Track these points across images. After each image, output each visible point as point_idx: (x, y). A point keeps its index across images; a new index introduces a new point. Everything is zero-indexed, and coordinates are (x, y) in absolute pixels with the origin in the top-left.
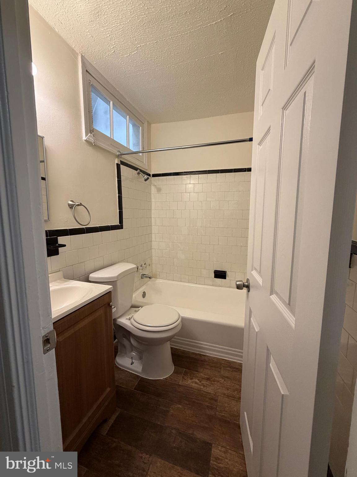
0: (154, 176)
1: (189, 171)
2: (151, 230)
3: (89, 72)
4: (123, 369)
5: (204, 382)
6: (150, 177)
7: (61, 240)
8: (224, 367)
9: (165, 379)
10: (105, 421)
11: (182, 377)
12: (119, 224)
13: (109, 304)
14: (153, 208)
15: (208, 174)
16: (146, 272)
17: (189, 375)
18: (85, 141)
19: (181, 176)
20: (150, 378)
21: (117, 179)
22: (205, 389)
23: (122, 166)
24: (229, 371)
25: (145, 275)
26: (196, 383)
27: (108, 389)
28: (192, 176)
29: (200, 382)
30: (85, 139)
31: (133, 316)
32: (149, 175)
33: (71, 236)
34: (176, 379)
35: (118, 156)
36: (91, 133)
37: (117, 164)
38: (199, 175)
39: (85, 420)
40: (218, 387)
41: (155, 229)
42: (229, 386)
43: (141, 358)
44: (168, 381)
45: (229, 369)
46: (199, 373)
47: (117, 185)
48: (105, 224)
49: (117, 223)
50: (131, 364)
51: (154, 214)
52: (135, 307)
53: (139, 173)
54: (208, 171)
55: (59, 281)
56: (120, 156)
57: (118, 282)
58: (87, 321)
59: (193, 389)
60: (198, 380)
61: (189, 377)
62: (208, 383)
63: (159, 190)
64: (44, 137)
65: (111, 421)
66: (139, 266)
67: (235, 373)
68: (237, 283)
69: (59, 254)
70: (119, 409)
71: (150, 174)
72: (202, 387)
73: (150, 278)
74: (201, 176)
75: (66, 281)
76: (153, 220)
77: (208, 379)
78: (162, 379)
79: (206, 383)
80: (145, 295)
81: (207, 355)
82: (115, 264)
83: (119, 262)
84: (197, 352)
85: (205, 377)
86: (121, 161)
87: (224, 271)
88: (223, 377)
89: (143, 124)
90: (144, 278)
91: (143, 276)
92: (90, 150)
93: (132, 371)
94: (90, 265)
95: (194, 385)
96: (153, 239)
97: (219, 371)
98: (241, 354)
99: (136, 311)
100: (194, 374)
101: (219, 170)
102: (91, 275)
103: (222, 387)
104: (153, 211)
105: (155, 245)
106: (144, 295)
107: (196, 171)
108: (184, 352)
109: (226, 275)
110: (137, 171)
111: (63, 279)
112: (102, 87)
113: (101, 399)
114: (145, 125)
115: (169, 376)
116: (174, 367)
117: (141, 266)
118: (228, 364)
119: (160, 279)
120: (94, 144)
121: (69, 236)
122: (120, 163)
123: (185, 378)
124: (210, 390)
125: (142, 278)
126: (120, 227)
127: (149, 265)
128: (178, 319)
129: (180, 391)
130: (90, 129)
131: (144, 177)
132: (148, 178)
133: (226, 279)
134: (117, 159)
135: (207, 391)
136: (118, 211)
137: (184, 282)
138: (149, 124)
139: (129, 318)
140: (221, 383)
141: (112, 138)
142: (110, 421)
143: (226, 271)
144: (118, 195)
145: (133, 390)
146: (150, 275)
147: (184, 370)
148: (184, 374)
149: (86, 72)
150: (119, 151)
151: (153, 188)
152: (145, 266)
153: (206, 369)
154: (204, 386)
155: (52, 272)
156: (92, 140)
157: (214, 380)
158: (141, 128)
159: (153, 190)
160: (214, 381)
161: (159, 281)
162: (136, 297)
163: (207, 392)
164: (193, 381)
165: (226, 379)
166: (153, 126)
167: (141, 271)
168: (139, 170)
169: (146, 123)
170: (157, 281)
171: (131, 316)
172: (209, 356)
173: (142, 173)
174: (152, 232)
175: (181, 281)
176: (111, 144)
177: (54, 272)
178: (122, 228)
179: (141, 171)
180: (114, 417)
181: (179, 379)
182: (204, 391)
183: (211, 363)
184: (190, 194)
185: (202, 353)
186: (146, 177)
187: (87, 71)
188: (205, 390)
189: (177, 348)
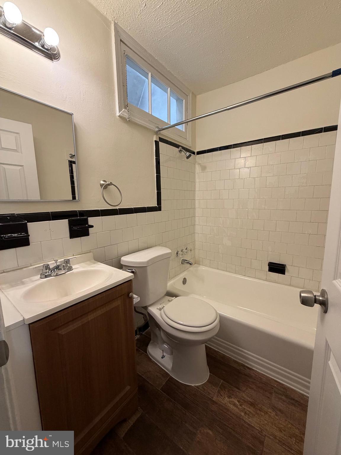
0: (199, 153)
1: (239, 143)
2: (194, 213)
3: (124, 41)
4: (153, 361)
5: (245, 407)
6: (195, 154)
7: (92, 221)
8: (277, 393)
9: (197, 387)
10: (125, 421)
11: (218, 391)
12: (157, 206)
13: (128, 295)
14: (197, 189)
15: (264, 144)
16: (188, 258)
17: (226, 389)
18: (118, 117)
19: (230, 149)
20: (180, 380)
21: (155, 158)
22: (246, 418)
23: (160, 143)
24: (284, 401)
25: (186, 260)
26: (234, 405)
27: (128, 388)
28: (242, 148)
29: (240, 405)
30: (119, 115)
31: (164, 307)
32: (194, 153)
33: (102, 217)
34: (210, 392)
35: (157, 133)
36: (125, 108)
37: (156, 141)
38: (252, 145)
39: (97, 420)
40: (266, 422)
41: (198, 212)
42: (282, 426)
43: (172, 354)
44: (199, 390)
45: (283, 398)
46: (240, 391)
47: (155, 164)
48: (141, 206)
49: (154, 204)
50: (162, 358)
51: (198, 195)
52: (171, 295)
53: (180, 151)
54: (265, 139)
55: (88, 262)
56: (159, 133)
57: (148, 267)
58: (99, 312)
59: (231, 412)
60: (239, 402)
61: (227, 393)
62: (252, 411)
63: (204, 168)
64: (73, 114)
65: (131, 422)
66: (179, 251)
67: (293, 408)
68: (302, 295)
69: (90, 235)
70: (141, 410)
71: (195, 151)
72: (243, 414)
73: (191, 264)
74: (254, 146)
75: (94, 263)
76: (197, 202)
77: (252, 404)
78: (193, 385)
79: (249, 409)
80: (186, 281)
81: (253, 368)
82: (151, 247)
83: (156, 246)
84: (241, 362)
85: (247, 400)
86: (159, 138)
87: (283, 265)
88: (274, 408)
89: (187, 96)
90: (185, 264)
91: (184, 262)
92: (125, 126)
93: (162, 366)
94: (123, 248)
95: (232, 406)
96: (197, 223)
97: (269, 398)
98: (307, 384)
99: (169, 301)
100: (232, 390)
101: (280, 136)
102: (123, 259)
103: (272, 424)
104: (197, 193)
105: (198, 229)
106: (184, 281)
107: (248, 142)
108: (224, 357)
109: (285, 270)
110: (178, 148)
111: (93, 260)
112: (139, 57)
113: (118, 399)
114: (189, 97)
115: (202, 385)
116: (209, 373)
117: (182, 251)
118: (282, 390)
119: (203, 266)
120: (128, 120)
121: (101, 217)
122: (158, 140)
123: (221, 394)
124: (254, 421)
125: (182, 264)
126: (158, 208)
127: (191, 250)
128: (215, 319)
129: (213, 409)
130: (124, 104)
131: (186, 154)
132: (190, 156)
133: (284, 274)
134: (155, 136)
135: (248, 422)
136: (156, 191)
137: (229, 272)
138: (194, 96)
139: (160, 308)
140: (270, 416)
141: (150, 113)
142: (129, 421)
143: (285, 265)
144: (156, 175)
145: (159, 389)
146: (191, 261)
147: (222, 382)
148: (220, 387)
149: (120, 42)
150: (158, 127)
151: (197, 166)
152: (186, 251)
153: (251, 388)
154: (245, 413)
155: (81, 253)
156: (126, 115)
157: (260, 408)
158: (184, 101)
159: (198, 169)
160: (261, 411)
161: (202, 268)
162: (173, 284)
163: (249, 425)
164: (231, 401)
165: (279, 413)
166: (199, 97)
167: (181, 256)
168: (180, 148)
169: (191, 95)
170: (199, 268)
171: (162, 306)
172: (256, 371)
173: (185, 150)
174: (195, 215)
175: (226, 271)
176: (149, 120)
177: (84, 252)
178: (160, 210)
179: (183, 148)
180: (135, 418)
181: (214, 393)
182: (245, 422)
183: (258, 382)
184: (240, 170)
185: (246, 365)
186: (188, 154)
187: (121, 40)
188: (247, 421)
189: (215, 350)
